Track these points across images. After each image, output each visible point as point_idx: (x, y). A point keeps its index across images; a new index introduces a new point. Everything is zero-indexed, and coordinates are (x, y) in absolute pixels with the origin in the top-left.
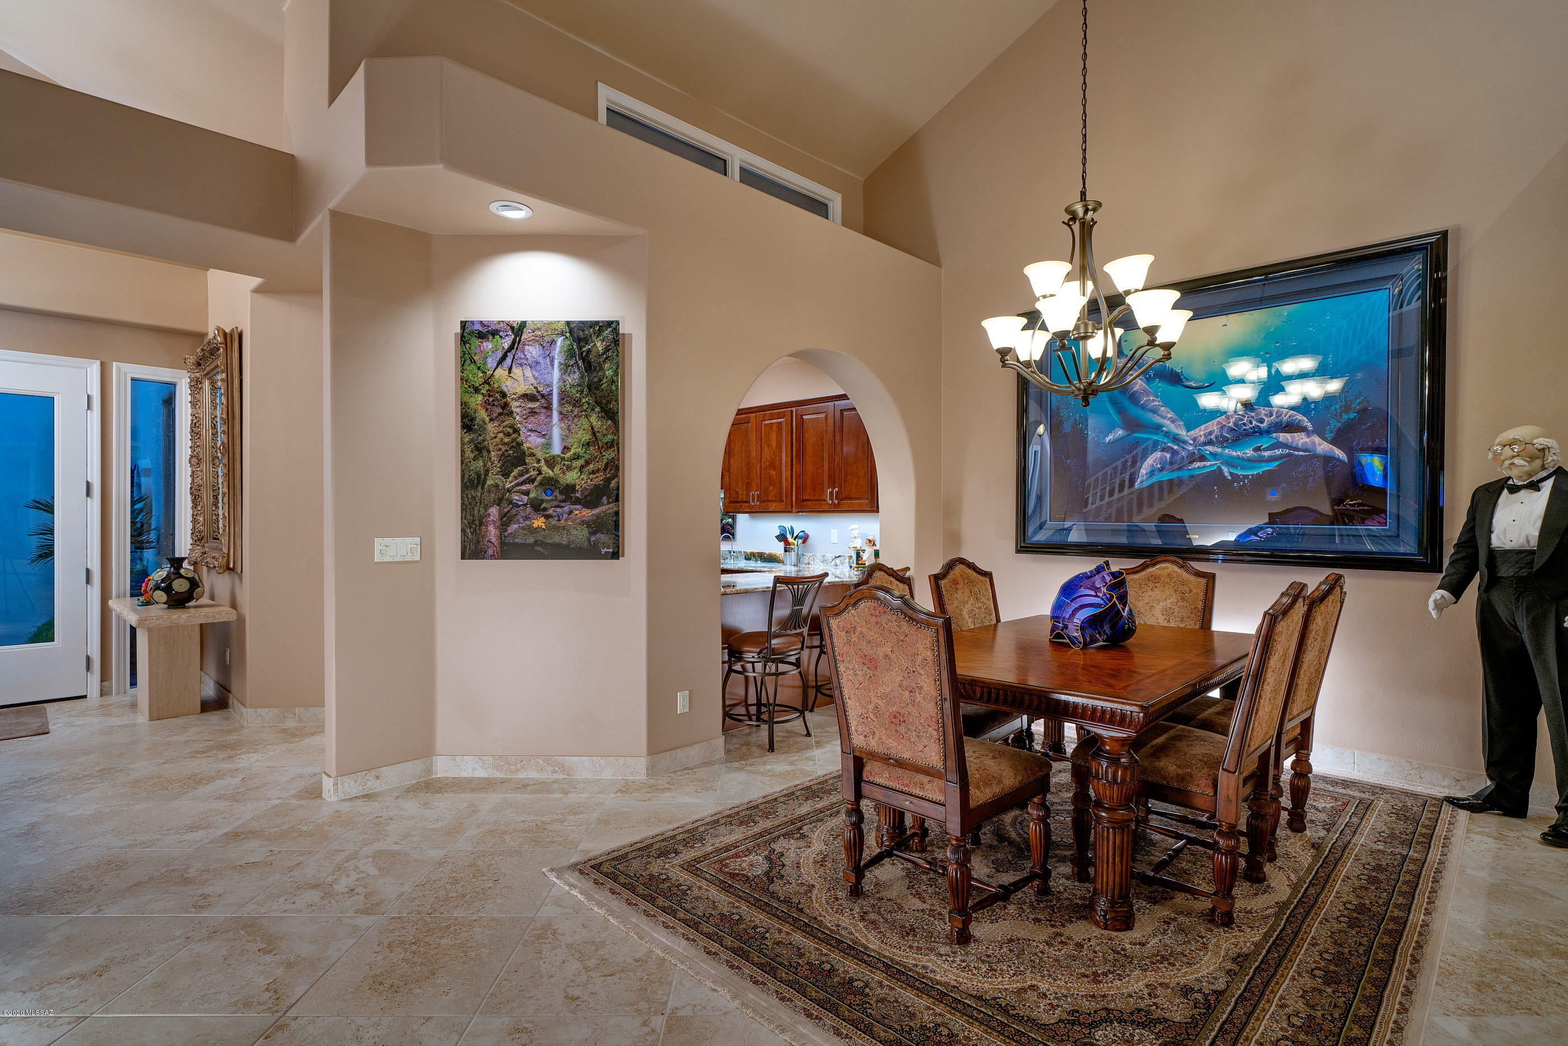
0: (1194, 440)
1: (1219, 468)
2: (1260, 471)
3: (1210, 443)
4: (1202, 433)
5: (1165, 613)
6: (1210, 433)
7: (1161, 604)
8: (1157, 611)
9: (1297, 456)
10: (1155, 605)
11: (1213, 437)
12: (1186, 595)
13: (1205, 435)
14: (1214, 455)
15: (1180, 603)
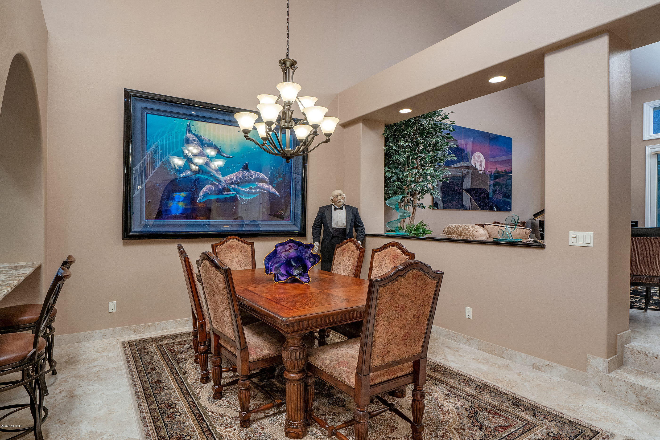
0: (225, 181)
1: (236, 195)
2: (251, 198)
3: (232, 183)
4: (229, 178)
5: (238, 263)
6: (232, 179)
7: (236, 259)
8: (235, 263)
9: (264, 192)
10: (233, 260)
11: (233, 181)
12: (246, 253)
13: (230, 179)
14: (234, 189)
15: (244, 258)
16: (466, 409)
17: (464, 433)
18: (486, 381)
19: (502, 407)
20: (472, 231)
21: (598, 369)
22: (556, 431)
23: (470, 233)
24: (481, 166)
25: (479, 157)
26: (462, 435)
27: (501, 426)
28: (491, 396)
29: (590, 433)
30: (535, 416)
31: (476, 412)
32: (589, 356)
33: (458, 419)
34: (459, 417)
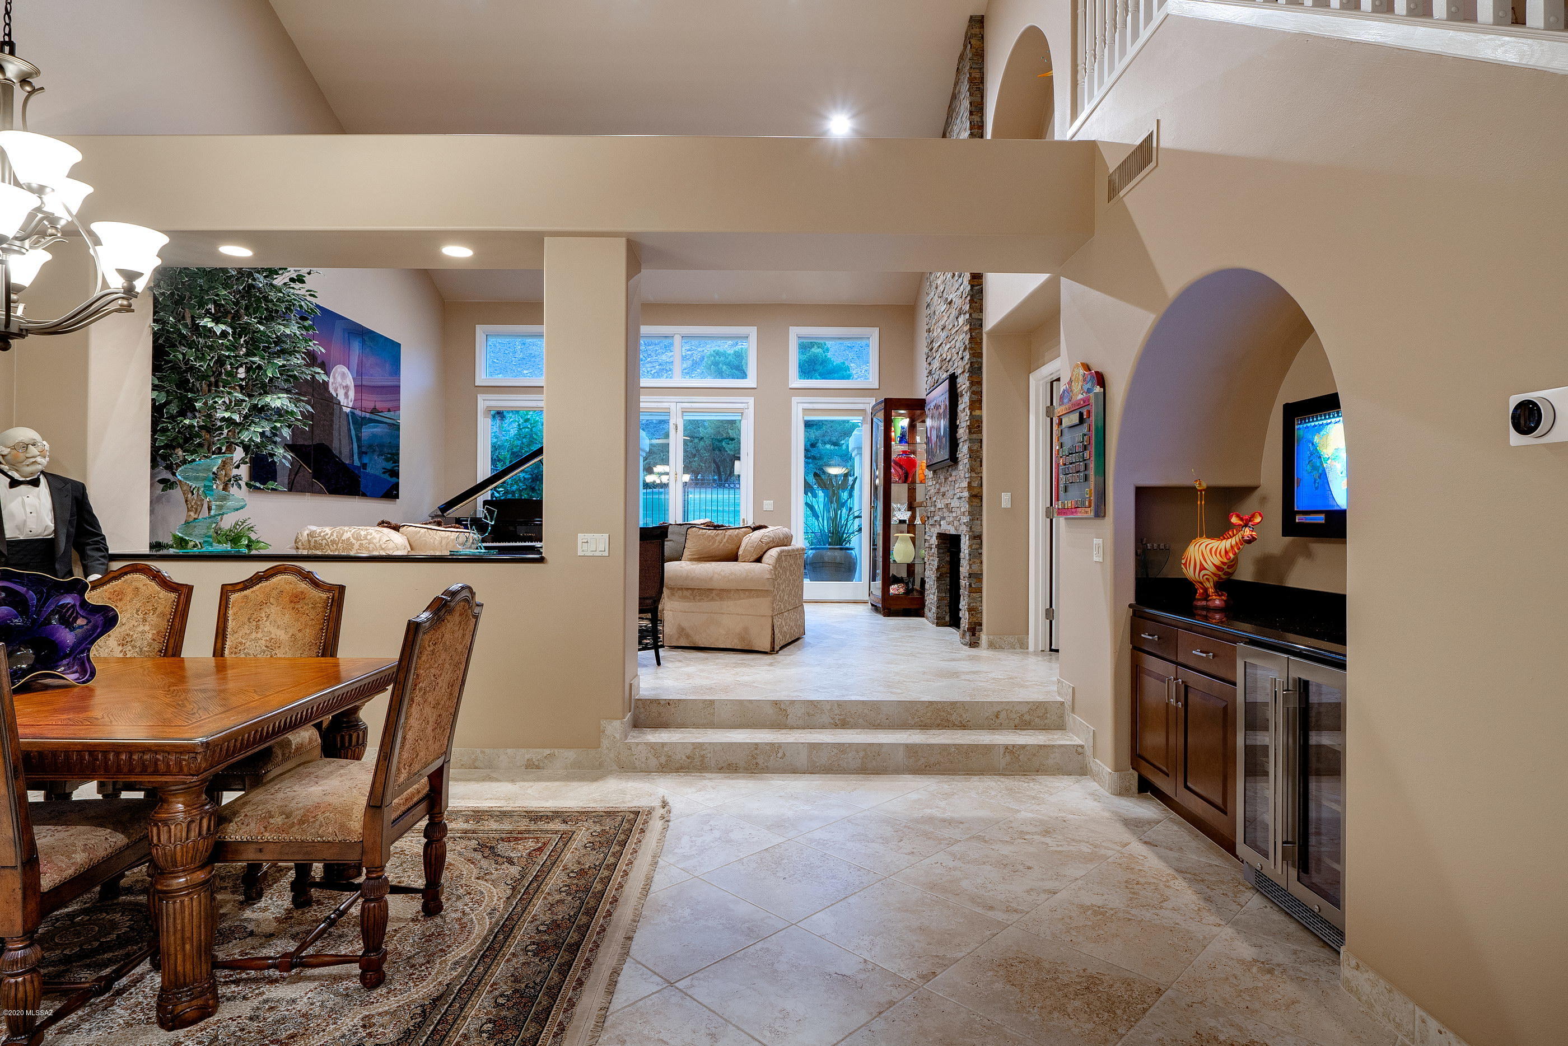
16: (475, 850)
17: (493, 877)
18: (475, 805)
19: (520, 829)
20: (378, 539)
21: (615, 737)
22: (598, 828)
23: (373, 543)
24: (346, 395)
25: (343, 375)
26: (493, 881)
27: (534, 850)
28: (496, 821)
29: (632, 816)
30: (565, 822)
31: (492, 848)
32: (603, 722)
33: (472, 866)
34: (473, 863)
